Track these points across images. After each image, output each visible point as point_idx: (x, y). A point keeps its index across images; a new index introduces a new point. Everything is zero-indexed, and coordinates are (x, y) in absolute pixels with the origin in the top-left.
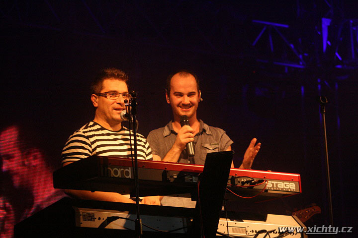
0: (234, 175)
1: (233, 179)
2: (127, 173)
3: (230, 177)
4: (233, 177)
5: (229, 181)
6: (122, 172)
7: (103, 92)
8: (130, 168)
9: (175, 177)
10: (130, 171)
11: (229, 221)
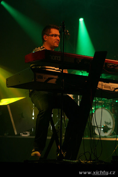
0: (107, 62)
1: (106, 64)
2: (59, 58)
3: (105, 63)
4: (106, 63)
5: (104, 65)
6: (56, 58)
7: (50, 34)
8: (60, 56)
9: (80, 61)
10: (60, 58)
11: (103, 83)
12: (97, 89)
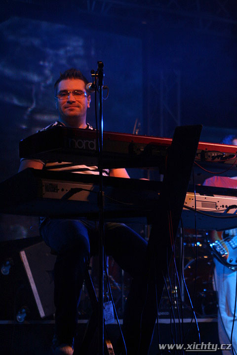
1: (203, 153)
2: (92, 145)
3: (199, 151)
6: (86, 143)
8: (95, 140)
9: (143, 150)
10: (95, 144)
11: (198, 196)
12: (184, 208)
